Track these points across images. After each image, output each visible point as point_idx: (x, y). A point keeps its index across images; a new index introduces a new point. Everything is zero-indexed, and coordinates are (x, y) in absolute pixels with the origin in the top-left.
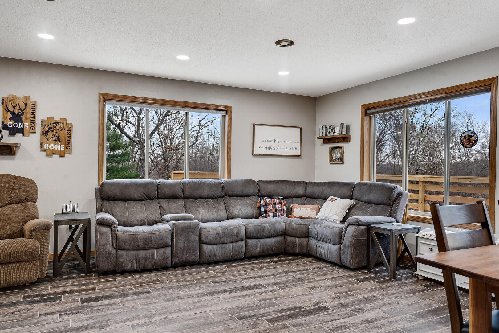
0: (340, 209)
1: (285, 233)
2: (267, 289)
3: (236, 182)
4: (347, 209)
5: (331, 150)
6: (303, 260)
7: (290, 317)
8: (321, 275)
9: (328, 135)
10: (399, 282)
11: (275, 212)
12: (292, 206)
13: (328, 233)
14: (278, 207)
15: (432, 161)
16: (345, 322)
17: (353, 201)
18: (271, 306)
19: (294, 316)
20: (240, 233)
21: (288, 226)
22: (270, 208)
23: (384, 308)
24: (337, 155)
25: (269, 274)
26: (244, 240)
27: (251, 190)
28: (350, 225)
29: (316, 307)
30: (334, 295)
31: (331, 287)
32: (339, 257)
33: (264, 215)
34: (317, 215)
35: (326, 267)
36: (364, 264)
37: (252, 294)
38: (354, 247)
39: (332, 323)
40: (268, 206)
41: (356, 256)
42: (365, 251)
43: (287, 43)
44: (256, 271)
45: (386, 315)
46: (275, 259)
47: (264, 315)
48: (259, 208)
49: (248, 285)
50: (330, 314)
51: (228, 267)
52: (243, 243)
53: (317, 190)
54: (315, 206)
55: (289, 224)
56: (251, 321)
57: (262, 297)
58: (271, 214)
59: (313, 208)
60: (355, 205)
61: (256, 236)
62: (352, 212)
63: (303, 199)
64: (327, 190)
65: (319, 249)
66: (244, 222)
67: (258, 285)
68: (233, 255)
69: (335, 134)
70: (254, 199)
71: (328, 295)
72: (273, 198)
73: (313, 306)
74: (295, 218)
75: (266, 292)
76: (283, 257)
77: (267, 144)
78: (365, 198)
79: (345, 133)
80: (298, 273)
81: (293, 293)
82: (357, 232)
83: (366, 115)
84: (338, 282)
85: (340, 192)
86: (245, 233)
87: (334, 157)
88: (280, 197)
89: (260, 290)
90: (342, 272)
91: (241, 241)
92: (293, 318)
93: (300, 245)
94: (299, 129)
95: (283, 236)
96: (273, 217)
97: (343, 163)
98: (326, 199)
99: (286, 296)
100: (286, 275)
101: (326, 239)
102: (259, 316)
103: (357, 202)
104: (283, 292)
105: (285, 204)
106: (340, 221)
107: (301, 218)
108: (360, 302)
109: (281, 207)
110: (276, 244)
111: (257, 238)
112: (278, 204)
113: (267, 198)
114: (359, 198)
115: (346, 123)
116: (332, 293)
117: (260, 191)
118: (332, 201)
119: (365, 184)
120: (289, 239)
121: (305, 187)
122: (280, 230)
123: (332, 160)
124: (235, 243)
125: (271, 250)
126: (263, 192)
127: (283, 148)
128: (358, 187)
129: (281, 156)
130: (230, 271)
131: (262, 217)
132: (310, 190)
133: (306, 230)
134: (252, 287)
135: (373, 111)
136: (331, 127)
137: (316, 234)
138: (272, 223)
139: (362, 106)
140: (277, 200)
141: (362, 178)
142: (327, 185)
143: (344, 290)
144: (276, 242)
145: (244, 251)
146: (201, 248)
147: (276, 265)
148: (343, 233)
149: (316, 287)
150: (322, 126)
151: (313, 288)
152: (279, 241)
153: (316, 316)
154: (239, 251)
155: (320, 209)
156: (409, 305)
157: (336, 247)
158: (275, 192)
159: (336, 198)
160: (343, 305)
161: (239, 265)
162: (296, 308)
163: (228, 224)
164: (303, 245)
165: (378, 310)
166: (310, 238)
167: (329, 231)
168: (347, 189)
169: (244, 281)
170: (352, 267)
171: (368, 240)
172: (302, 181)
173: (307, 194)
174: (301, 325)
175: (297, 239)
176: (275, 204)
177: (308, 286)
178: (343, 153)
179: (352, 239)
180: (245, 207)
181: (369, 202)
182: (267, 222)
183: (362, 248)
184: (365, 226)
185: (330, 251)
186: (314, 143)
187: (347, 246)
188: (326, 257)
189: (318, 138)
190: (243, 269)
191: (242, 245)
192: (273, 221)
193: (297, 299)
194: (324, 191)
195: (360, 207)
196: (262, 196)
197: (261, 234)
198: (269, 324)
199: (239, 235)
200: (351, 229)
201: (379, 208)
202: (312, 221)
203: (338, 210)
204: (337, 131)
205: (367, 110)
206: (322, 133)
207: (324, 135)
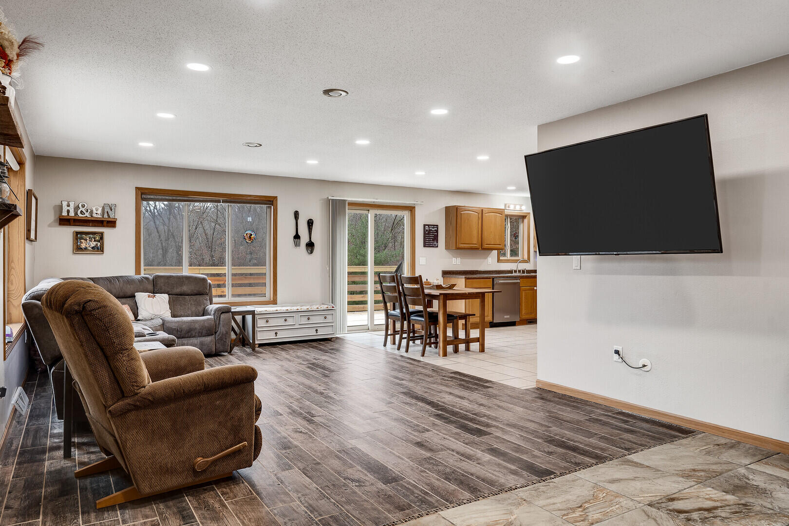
5: (77, 235)
24: (89, 242)
28: (222, 313)
32: (215, 346)
69: (95, 216)
79: (113, 217)
83: (141, 200)
97: (104, 253)
136: (86, 205)
139: (137, 188)
148: (216, 322)
150: (69, 203)
178: (101, 240)
204: (98, 214)
205: (143, 194)
206: (68, 211)
207: (72, 214)
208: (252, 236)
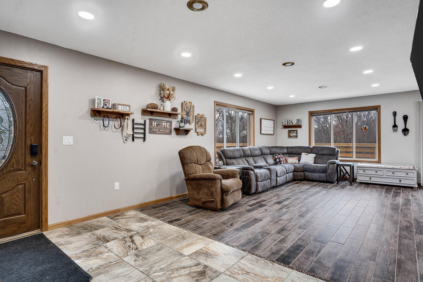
4: (313, 158)
5: (289, 132)
9: (289, 124)
13: (319, 168)
14: (284, 159)
17: (315, 154)
21: (295, 167)
22: (281, 159)
24: (293, 134)
28: (330, 164)
32: (326, 178)
33: (279, 163)
38: (334, 173)
53: (293, 150)
59: (296, 159)
64: (298, 150)
65: (312, 176)
72: (281, 155)
79: (299, 124)
82: (335, 167)
83: (310, 116)
87: (291, 135)
94: (273, 121)
95: (293, 172)
97: (297, 138)
98: (300, 154)
101: (317, 171)
103: (318, 155)
115: (300, 119)
117: (273, 151)
118: (304, 155)
121: (286, 149)
128: (315, 148)
129: (268, 134)
132: (290, 151)
133: (303, 168)
137: (310, 170)
139: (309, 112)
146: (277, 179)
148: (327, 168)
150: (285, 120)
155: (300, 159)
157: (323, 174)
159: (306, 153)
164: (301, 175)
166: (305, 172)
168: (309, 150)
170: (333, 182)
175: (299, 173)
178: (297, 133)
179: (334, 170)
185: (320, 176)
186: (277, 128)
187: (331, 173)
188: (317, 179)
200: (332, 166)
204: (295, 123)
205: (312, 114)
206: (285, 123)
207: (286, 124)
208: (367, 128)
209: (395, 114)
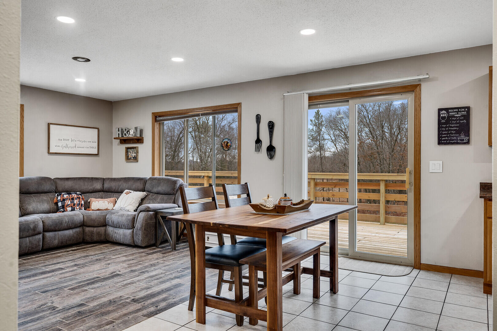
0: (134, 200)
1: (83, 224)
2: (68, 270)
3: (30, 179)
4: (140, 199)
5: (127, 150)
6: (101, 246)
7: (88, 284)
8: (117, 255)
9: (124, 136)
10: (177, 251)
11: (73, 207)
12: (90, 200)
13: (123, 220)
14: (76, 202)
15: (225, 159)
16: (133, 280)
17: (145, 193)
18: (71, 281)
19: (93, 283)
20: (38, 227)
21: (86, 218)
22: (68, 203)
23: (164, 268)
24: (132, 154)
25: (68, 260)
26: (41, 233)
27: (47, 187)
28: (141, 211)
29: (111, 275)
30: (126, 266)
31: (125, 261)
32: (133, 239)
33: (62, 210)
34: (113, 207)
35: (121, 249)
36: (153, 242)
37: (53, 276)
38: (144, 229)
39: (123, 282)
40: (66, 201)
41: (146, 236)
42: (154, 232)
43: (84, 60)
44: (55, 259)
45: (164, 272)
46: (73, 249)
47: (65, 287)
48: (56, 204)
49: (48, 270)
50: (122, 278)
51: (25, 260)
52: (40, 236)
53: (113, 185)
54: (112, 199)
55: (88, 217)
56: (54, 292)
57: (63, 276)
58: (69, 209)
59: (110, 201)
60: (146, 196)
61: (54, 229)
62: (144, 201)
63: (100, 193)
64: (124, 185)
65: (116, 235)
66: (41, 217)
67: (58, 269)
68: (30, 248)
69: (130, 136)
70: (51, 195)
71: (121, 266)
72: (71, 194)
73: (109, 275)
74: (93, 210)
75: (66, 272)
76: (81, 246)
77: (64, 143)
78: (155, 190)
79: (138, 136)
80: (97, 256)
81: (92, 270)
82: (146, 217)
83: (156, 122)
84: (131, 258)
85: (134, 186)
86: (42, 227)
87: (130, 156)
88: (78, 193)
89: (61, 272)
90: (135, 250)
91: (38, 235)
92: (91, 285)
93: (99, 234)
94: (97, 130)
95: (82, 227)
96: (71, 211)
97: (137, 161)
98: (122, 192)
99: (85, 272)
100: (85, 258)
101: (121, 225)
102: (60, 288)
103: (149, 193)
104: (82, 270)
105: (83, 199)
106: (134, 210)
107: (98, 210)
108: (146, 267)
109: (79, 201)
110: (75, 235)
111: (55, 231)
112: (76, 199)
113: (65, 194)
114: (150, 190)
115: (139, 127)
116: (125, 265)
117: (56, 187)
118: (127, 193)
119: (155, 179)
120: (87, 229)
121: (103, 183)
122: (79, 222)
123: (128, 159)
124: (32, 237)
125: (70, 240)
126: (60, 189)
127: (80, 147)
128: (149, 181)
129: (79, 154)
130: (27, 263)
131: (60, 212)
132: (107, 185)
133: (104, 220)
134: (53, 271)
135: (161, 118)
136: (127, 129)
137: (113, 222)
138: (70, 216)
139: (153, 113)
140: (74, 195)
141: (153, 173)
142: (123, 180)
143: (135, 262)
144: (75, 233)
145: (41, 244)
147: (75, 253)
148: (136, 219)
149: (111, 263)
150: (119, 129)
151: (109, 264)
152: (78, 232)
153: (111, 280)
154: (36, 244)
155: (116, 201)
156: (182, 264)
157: (129, 231)
158: (73, 188)
159: (131, 191)
160: (132, 271)
161: (36, 257)
162: (94, 278)
163: (24, 219)
164: (100, 233)
165: (159, 270)
166: (108, 226)
167: (124, 218)
168: (141, 183)
169: (43, 268)
170: (143, 246)
171: (156, 223)
172: (99, 178)
173: (104, 189)
174: (98, 287)
175: (95, 229)
176: (73, 199)
177: (104, 263)
178: (137, 153)
179: (143, 222)
180: (41, 203)
181: (158, 193)
182: (65, 216)
183: (151, 229)
184: (153, 211)
185: (125, 235)
186: (112, 143)
187: (139, 229)
188: (122, 240)
189: (115, 138)
190: (42, 259)
191: (40, 238)
192: (71, 214)
193: (95, 273)
194: (120, 186)
195: (151, 198)
196: (60, 193)
197: (59, 226)
198: (70, 292)
199: (36, 229)
200: (142, 215)
201: (165, 197)
202: (109, 212)
203: (132, 201)
204: (132, 133)
205: (158, 118)
206: (119, 134)
208: (229, 144)
209: (258, 118)
